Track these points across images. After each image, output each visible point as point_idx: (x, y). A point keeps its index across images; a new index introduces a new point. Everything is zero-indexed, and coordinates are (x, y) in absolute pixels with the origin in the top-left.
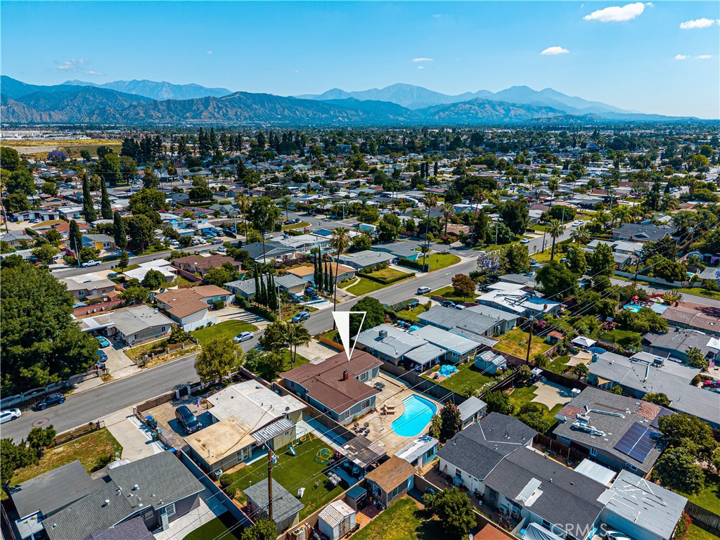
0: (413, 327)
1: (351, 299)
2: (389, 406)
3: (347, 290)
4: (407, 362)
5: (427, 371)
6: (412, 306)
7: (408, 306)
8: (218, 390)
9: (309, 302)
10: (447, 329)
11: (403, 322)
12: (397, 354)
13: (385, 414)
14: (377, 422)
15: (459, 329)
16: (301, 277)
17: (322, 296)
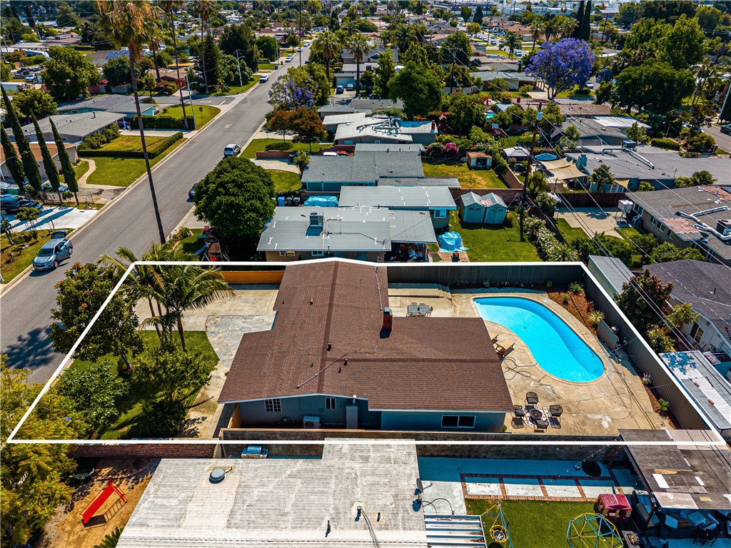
1: (116, 194)
3: (89, 183)
5: (429, 254)
11: (282, 198)
12: (384, 243)
15: (387, 179)
17: (47, 204)
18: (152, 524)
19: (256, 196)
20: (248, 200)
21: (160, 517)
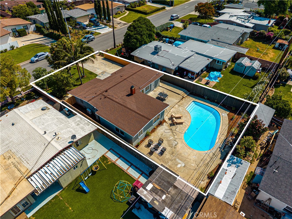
0: (177, 42)
1: (124, 25)
2: (177, 116)
3: (120, 19)
4: (181, 71)
5: (199, 78)
6: (170, 28)
7: (167, 27)
8: (10, 110)
9: (93, 29)
10: (205, 42)
11: (168, 39)
12: (173, 65)
13: (174, 125)
14: (169, 133)
15: (214, 41)
16: (86, 11)
17: (102, 24)
18: (20, 111)
19: (140, 33)
20: (135, 34)
21: (23, 110)
